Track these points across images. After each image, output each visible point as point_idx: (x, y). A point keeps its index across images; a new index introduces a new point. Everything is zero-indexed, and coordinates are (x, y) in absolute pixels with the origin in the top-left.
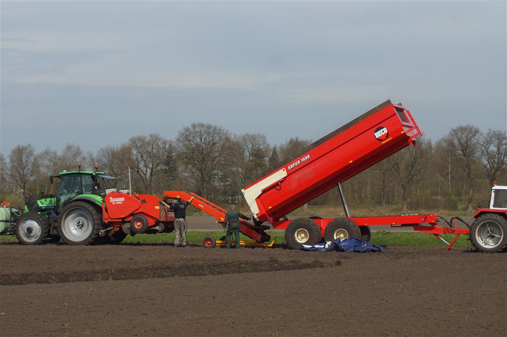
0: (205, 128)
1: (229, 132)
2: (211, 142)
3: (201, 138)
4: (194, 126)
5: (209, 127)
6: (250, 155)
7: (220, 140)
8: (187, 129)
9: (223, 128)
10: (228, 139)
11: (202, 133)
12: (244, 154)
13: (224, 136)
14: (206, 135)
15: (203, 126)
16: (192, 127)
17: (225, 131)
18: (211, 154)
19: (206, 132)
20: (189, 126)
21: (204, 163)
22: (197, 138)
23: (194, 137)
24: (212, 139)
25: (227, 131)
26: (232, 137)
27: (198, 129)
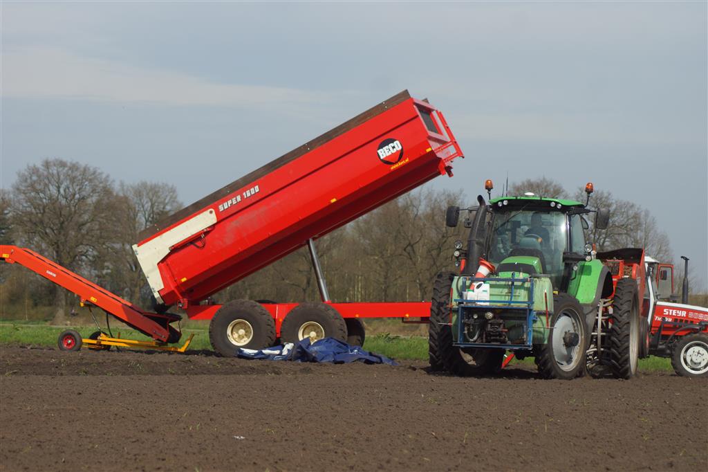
0: (66, 169)
1: (111, 178)
2: (77, 196)
3: (59, 188)
4: (47, 165)
5: (74, 167)
6: (147, 221)
7: (94, 191)
8: (35, 171)
9: (99, 171)
10: (107, 191)
11: (62, 177)
12: (137, 219)
13: (101, 185)
14: (68, 182)
15: (63, 164)
16: (43, 165)
17: (104, 176)
18: (76, 218)
19: (69, 176)
20: (39, 164)
21: (63, 233)
22: (51, 187)
23: (46, 185)
24: (80, 189)
25: (108, 176)
26: (116, 188)
27: (54, 170)
